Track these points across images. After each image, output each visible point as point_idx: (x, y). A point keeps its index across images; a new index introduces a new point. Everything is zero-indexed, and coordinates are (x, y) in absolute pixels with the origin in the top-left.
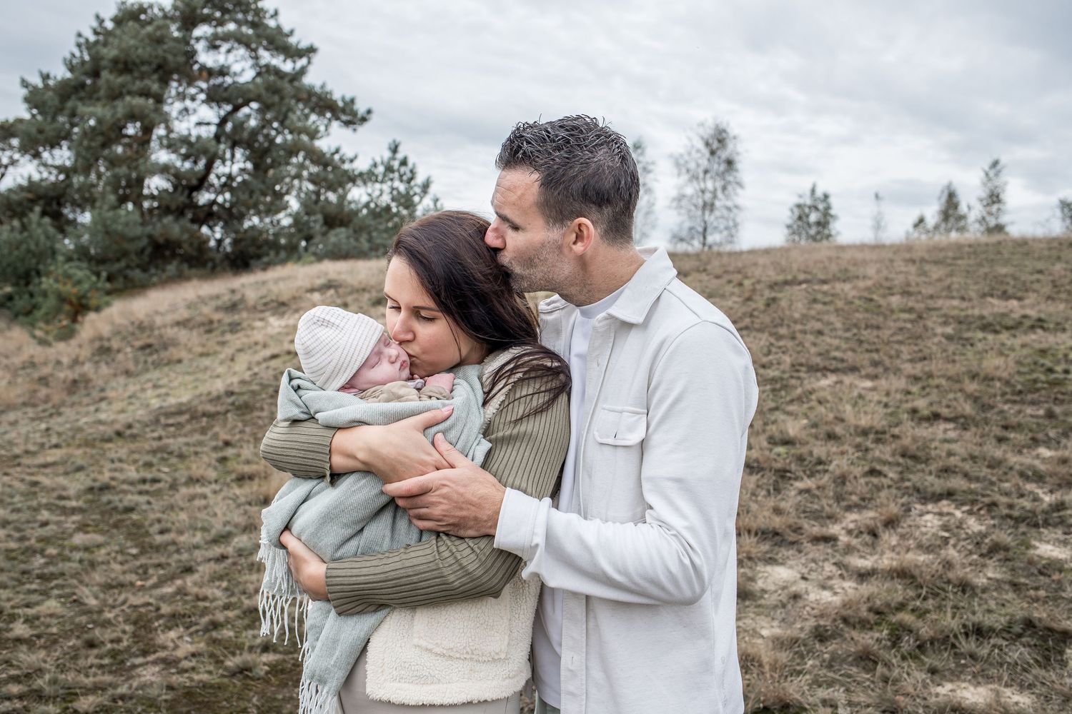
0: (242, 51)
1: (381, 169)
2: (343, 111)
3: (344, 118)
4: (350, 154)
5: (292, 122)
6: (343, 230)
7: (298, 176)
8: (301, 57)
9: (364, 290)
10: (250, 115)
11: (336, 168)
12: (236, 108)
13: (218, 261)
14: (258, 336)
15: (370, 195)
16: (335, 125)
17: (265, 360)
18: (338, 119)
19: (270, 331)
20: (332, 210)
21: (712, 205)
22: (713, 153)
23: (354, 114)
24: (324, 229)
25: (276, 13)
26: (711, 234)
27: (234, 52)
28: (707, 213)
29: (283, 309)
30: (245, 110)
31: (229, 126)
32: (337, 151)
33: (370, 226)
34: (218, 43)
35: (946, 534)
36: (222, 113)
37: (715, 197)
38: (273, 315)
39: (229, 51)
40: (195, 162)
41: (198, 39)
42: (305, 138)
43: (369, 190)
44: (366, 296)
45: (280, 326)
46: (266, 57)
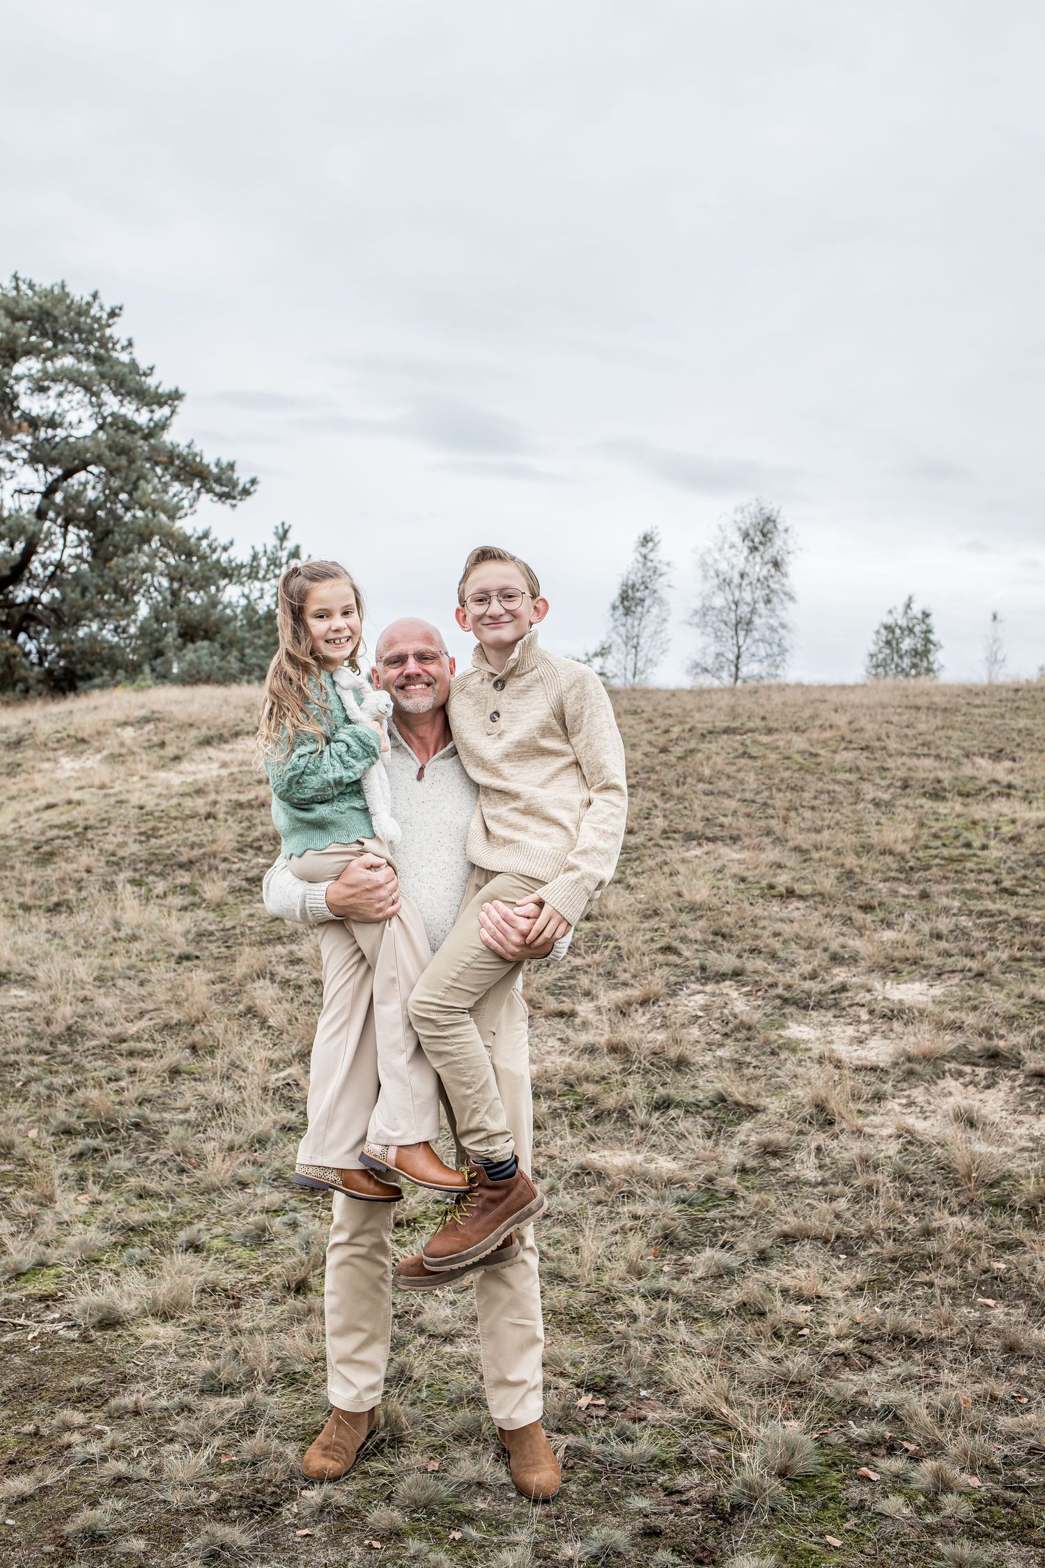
0: (79, 395)
1: (264, 562)
2: (218, 480)
3: (218, 489)
4: (223, 541)
5: (144, 493)
6: (206, 643)
7: (149, 569)
8: (161, 405)
9: (191, 725)
10: (88, 483)
11: (203, 558)
12: (68, 474)
13: (31, 681)
14: (39, 781)
15: (247, 597)
16: (205, 498)
17: (37, 810)
18: (210, 490)
19: (59, 775)
20: (195, 615)
21: (749, 622)
22: (754, 549)
23: (235, 485)
24: (180, 641)
25: (130, 344)
26: (748, 664)
27: (67, 397)
28: (742, 633)
29: (82, 747)
30: (81, 476)
31: (58, 497)
32: (206, 535)
33: (244, 639)
34: (46, 383)
35: (700, 1014)
36: (50, 479)
37: (753, 612)
38: (68, 754)
39: (60, 395)
40: (12, 545)
41: (18, 379)
42: (163, 517)
43: (246, 591)
44: (193, 733)
45: (73, 769)
46: (112, 403)
